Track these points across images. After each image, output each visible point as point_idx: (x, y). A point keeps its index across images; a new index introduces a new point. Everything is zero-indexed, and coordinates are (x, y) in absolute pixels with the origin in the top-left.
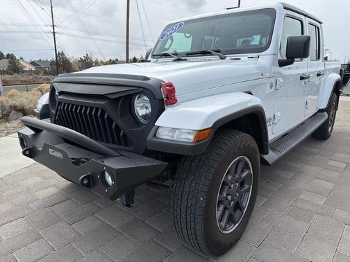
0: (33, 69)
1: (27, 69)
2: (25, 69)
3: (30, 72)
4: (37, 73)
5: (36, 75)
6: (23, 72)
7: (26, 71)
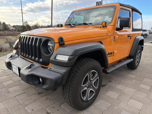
0: (14, 29)
1: (11, 29)
2: (10, 29)
3: (12, 30)
4: (15, 30)
5: (14, 32)
6: (9, 30)
7: (11, 30)
